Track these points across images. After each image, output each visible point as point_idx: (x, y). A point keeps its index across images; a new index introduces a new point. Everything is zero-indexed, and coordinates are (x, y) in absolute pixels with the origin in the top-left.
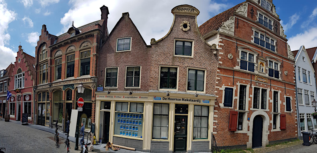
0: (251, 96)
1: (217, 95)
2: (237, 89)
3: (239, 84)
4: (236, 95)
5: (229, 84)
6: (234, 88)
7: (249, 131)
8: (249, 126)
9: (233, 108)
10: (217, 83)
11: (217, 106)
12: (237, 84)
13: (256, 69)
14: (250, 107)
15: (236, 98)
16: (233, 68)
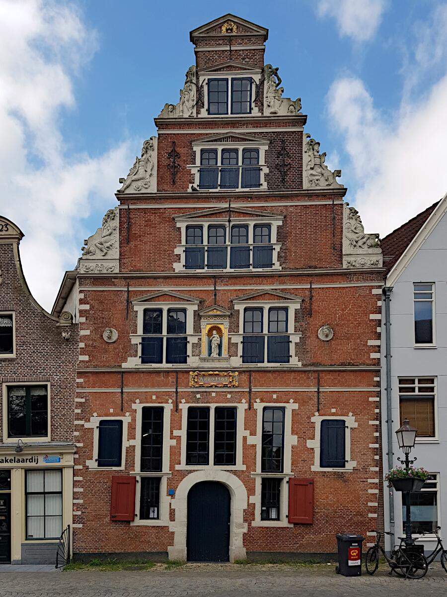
0: (176, 433)
1: (79, 442)
2: (134, 420)
3: (138, 407)
4: (132, 436)
5: (111, 411)
7: (174, 520)
8: (174, 510)
9: (123, 468)
11: (81, 467)
12: (134, 406)
13: (193, 352)
15: (132, 442)
16: (120, 366)
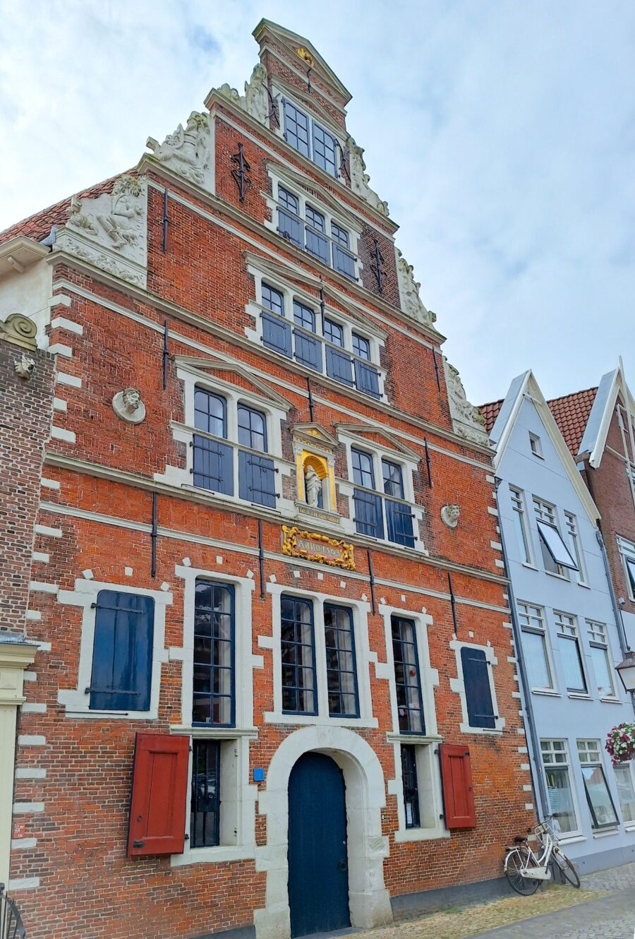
0: (263, 641)
1: (40, 637)
2: (179, 598)
3: (187, 572)
4: (174, 639)
5: (129, 571)
6: (163, 599)
7: (264, 843)
8: (264, 818)
9: (153, 714)
10: (44, 557)
11: (41, 708)
12: (179, 571)
13: (284, 490)
14: (261, 706)
15: (175, 653)
16: (151, 477)
